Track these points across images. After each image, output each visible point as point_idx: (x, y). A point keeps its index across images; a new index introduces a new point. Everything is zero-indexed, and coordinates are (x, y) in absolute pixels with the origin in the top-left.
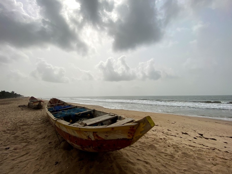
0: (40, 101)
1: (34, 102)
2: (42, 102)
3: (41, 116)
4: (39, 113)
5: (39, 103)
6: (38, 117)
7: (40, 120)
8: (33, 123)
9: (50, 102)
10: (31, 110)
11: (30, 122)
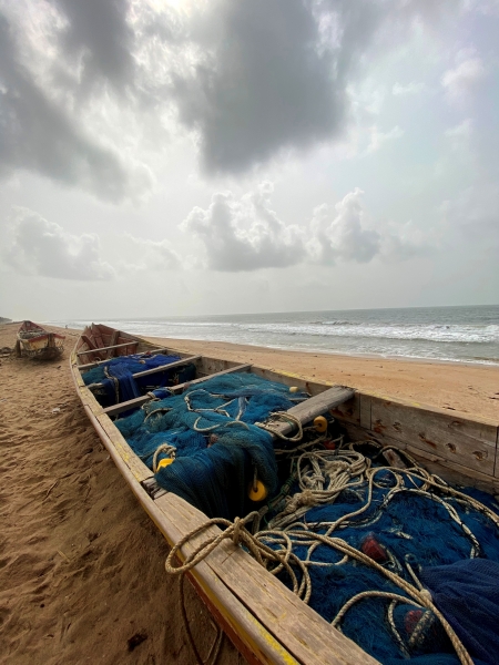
0: (51, 337)
1: (33, 340)
2: (57, 340)
3: (58, 394)
4: (51, 378)
5: (47, 341)
6: (50, 398)
7: (58, 414)
8: (28, 429)
9: (84, 339)
10: (25, 363)
11: (17, 425)
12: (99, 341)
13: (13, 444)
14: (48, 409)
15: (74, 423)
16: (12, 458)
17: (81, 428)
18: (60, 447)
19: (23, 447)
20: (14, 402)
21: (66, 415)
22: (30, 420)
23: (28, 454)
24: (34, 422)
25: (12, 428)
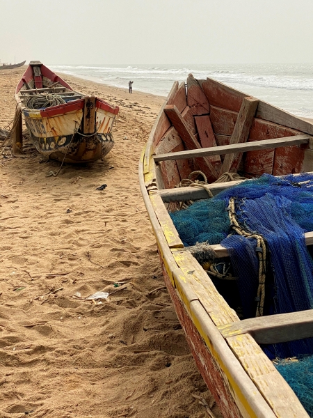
0: (90, 105)
1: (49, 111)
2: (100, 116)
5: (79, 116)
6: (87, 264)
7: (107, 309)
8: (46, 331)
9: (170, 117)
10: (32, 169)
11: (22, 317)
12: (204, 125)
13: (16, 361)
14: (83, 289)
15: (142, 338)
16: (14, 395)
17: (159, 355)
18: (114, 393)
19: (36, 371)
20: (14, 258)
21: (124, 314)
22: (48, 309)
23: (47, 393)
24: (55, 316)
25: (13, 322)
